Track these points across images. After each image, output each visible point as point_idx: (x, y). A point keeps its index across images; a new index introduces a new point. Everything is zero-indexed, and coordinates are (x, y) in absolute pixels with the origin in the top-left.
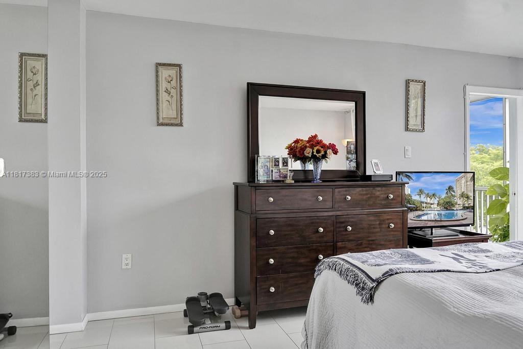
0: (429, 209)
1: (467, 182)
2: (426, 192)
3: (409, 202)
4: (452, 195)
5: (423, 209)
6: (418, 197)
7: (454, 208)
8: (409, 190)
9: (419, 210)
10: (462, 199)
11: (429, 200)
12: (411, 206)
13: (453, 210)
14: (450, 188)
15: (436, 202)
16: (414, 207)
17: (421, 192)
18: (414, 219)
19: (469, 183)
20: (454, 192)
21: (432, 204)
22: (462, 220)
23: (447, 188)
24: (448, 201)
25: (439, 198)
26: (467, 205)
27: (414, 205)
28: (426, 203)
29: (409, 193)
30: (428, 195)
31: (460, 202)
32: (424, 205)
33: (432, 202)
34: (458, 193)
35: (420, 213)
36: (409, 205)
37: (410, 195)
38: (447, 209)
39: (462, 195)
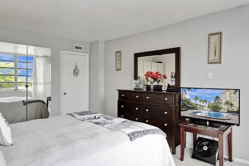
0: (201, 109)
1: (230, 94)
2: (200, 99)
3: (188, 103)
4: (219, 102)
5: (198, 109)
6: (195, 101)
7: (220, 111)
8: (189, 96)
9: (195, 109)
10: (227, 105)
11: (202, 104)
12: (190, 106)
13: (220, 112)
14: (217, 98)
15: (207, 105)
16: (192, 107)
17: (197, 98)
18: (191, 114)
19: (232, 95)
20: (220, 100)
21: (204, 106)
22: (227, 119)
23: (215, 97)
24: (216, 105)
25: (209, 103)
26: (231, 110)
27: (192, 105)
28: (200, 105)
29: (189, 98)
30: (201, 101)
31: (225, 107)
32: (199, 106)
33: (204, 105)
34: (224, 101)
35: (196, 111)
36: (189, 106)
37: (189, 99)
38: (215, 111)
39: (227, 103)
